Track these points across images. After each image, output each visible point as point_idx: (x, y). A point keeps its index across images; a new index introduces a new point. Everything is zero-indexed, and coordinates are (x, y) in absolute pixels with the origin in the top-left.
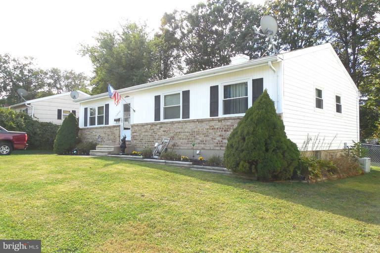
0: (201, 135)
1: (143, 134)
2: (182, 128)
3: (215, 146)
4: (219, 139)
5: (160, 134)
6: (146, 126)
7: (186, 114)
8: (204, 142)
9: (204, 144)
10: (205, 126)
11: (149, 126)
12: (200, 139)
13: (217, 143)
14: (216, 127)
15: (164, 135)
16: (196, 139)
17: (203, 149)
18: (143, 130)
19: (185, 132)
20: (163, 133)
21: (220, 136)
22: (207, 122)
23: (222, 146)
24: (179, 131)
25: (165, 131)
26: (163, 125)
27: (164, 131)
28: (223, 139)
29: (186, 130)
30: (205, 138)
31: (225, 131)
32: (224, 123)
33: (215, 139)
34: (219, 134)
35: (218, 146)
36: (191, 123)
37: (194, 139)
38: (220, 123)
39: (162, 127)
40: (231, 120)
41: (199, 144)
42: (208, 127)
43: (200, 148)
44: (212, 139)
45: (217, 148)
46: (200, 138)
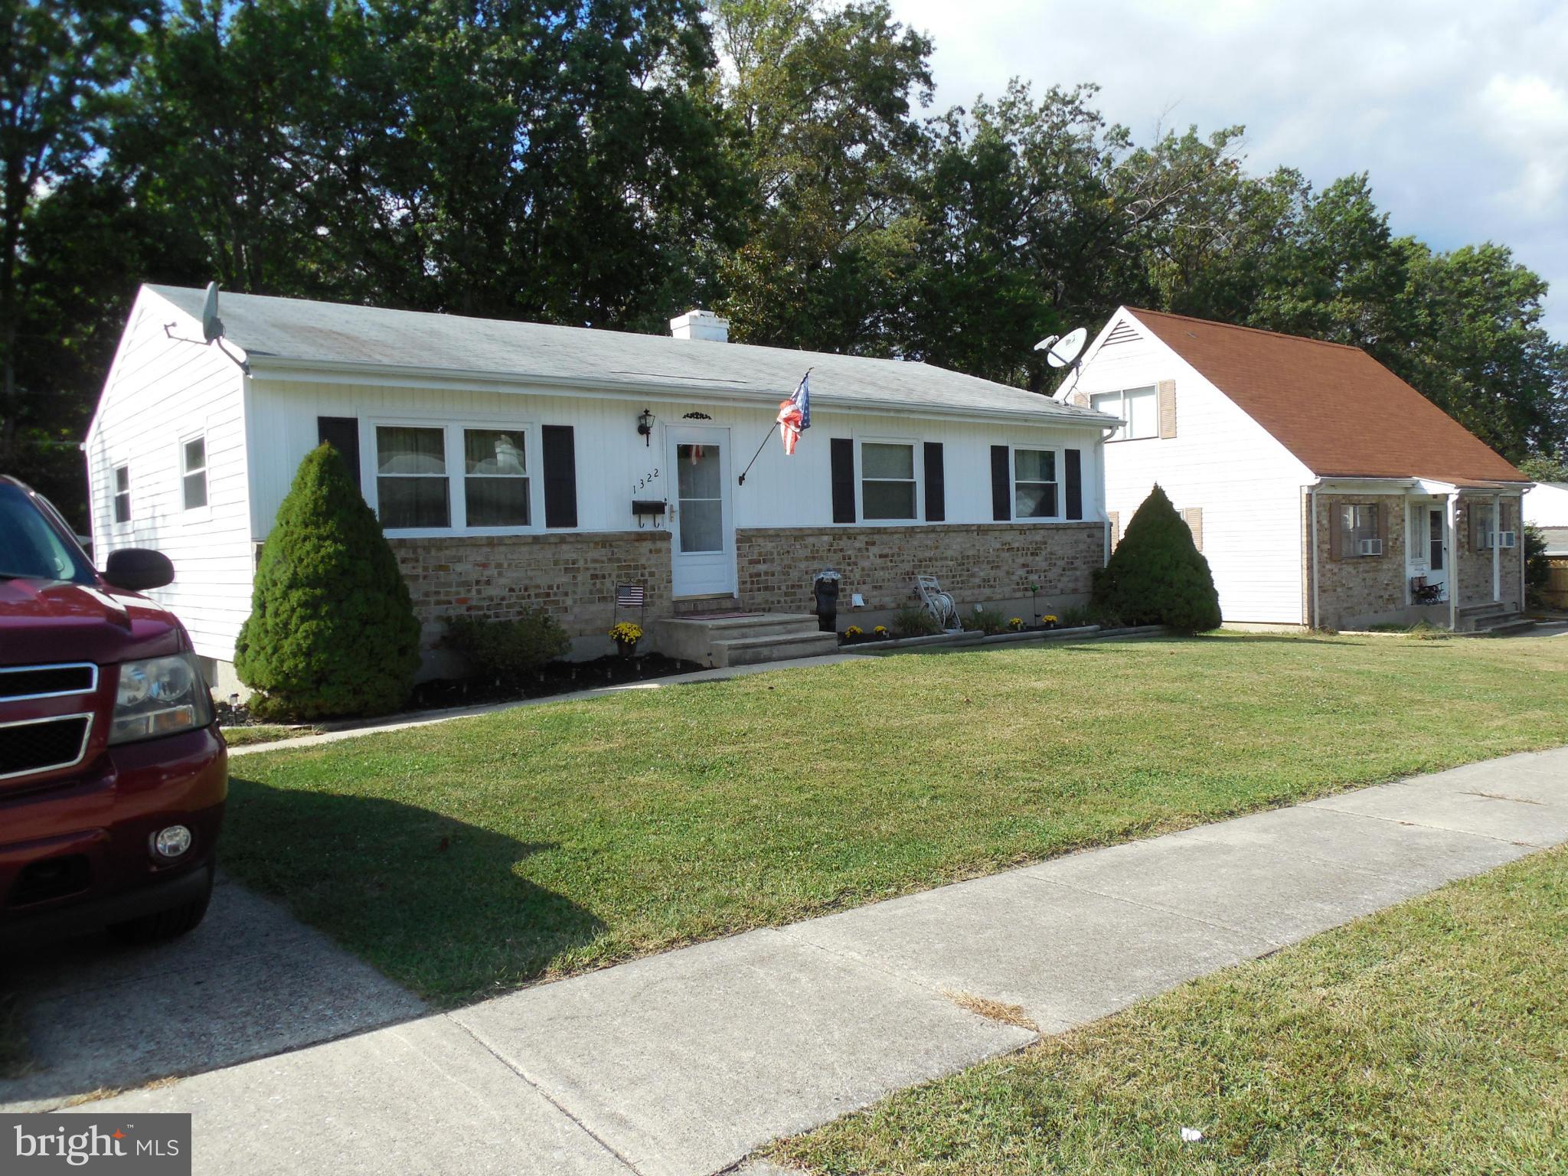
0: (984, 566)
1: (803, 565)
2: (937, 548)
3: (1014, 590)
4: (1022, 572)
5: (866, 564)
6: (811, 540)
7: (936, 508)
8: (992, 583)
9: (991, 586)
10: (993, 543)
11: (825, 538)
12: (982, 574)
13: (1018, 584)
14: (1016, 545)
15: (883, 568)
16: (973, 576)
17: (989, 599)
18: (802, 553)
19: (946, 559)
20: (879, 561)
21: (1024, 565)
22: (997, 533)
23: (1026, 589)
24: (931, 554)
25: (886, 556)
26: (876, 537)
27: (881, 556)
28: (1028, 572)
29: (949, 553)
30: (993, 573)
31: (1032, 554)
32: (1030, 537)
33: (1013, 574)
34: (1021, 561)
35: (1019, 590)
36: (961, 534)
37: (968, 576)
38: (1023, 536)
39: (873, 544)
40: (1042, 532)
41: (979, 586)
42: (998, 546)
43: (981, 598)
44: (1008, 573)
45: (1019, 594)
46: (983, 572)
